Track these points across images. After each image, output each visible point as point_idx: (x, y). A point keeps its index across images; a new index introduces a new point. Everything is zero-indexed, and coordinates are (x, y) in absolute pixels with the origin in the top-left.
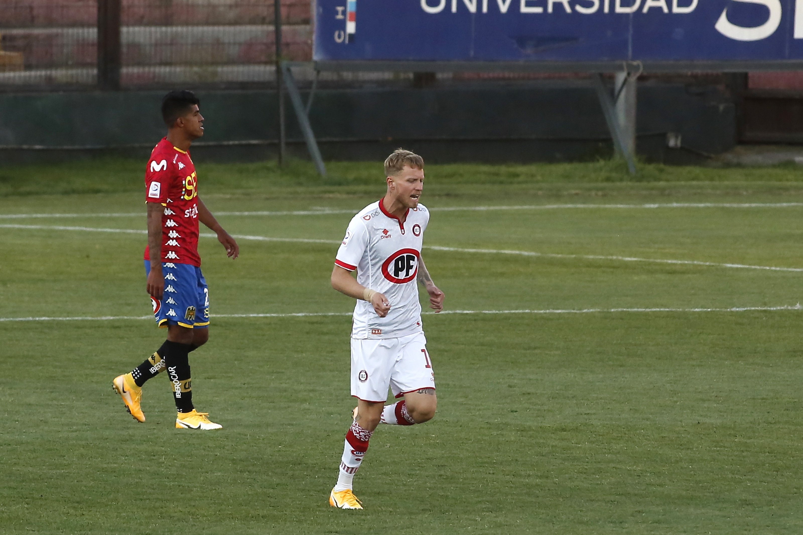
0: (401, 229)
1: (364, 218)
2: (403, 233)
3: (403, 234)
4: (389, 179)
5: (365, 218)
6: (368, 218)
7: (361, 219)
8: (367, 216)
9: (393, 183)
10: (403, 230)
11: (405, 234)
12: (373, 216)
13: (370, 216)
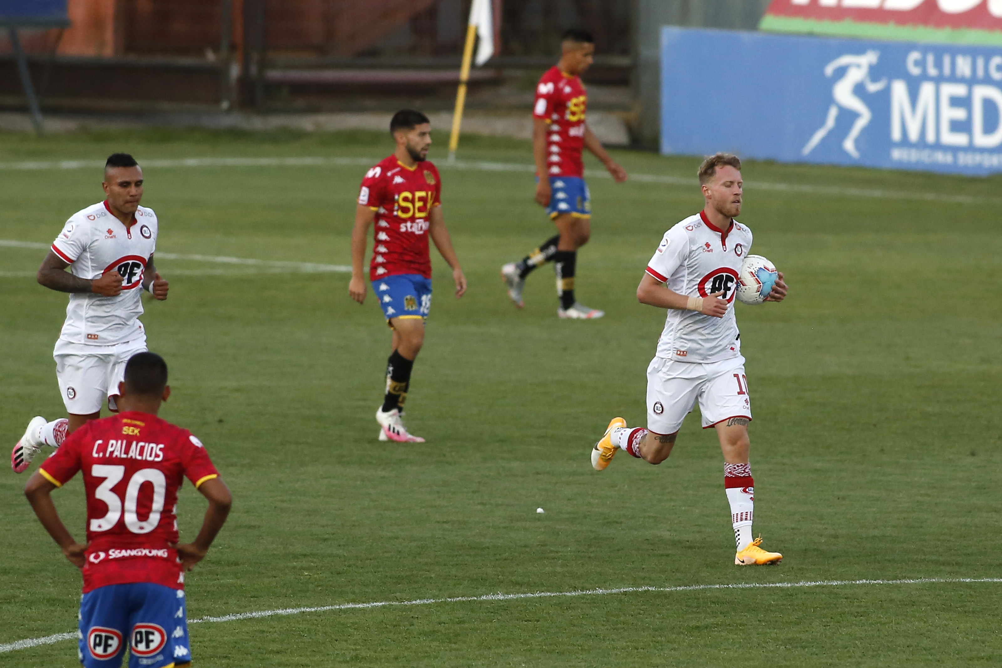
0: (723, 245)
1: (686, 228)
2: (725, 249)
3: (725, 251)
4: (704, 188)
5: (688, 228)
6: (690, 228)
7: (684, 228)
8: (690, 226)
9: (709, 192)
10: (724, 246)
11: (726, 251)
12: (696, 226)
13: (692, 227)
